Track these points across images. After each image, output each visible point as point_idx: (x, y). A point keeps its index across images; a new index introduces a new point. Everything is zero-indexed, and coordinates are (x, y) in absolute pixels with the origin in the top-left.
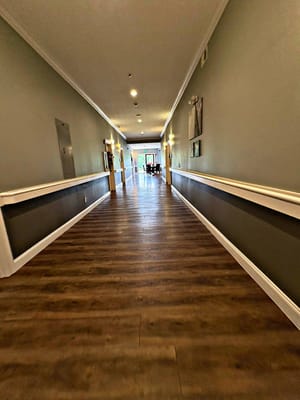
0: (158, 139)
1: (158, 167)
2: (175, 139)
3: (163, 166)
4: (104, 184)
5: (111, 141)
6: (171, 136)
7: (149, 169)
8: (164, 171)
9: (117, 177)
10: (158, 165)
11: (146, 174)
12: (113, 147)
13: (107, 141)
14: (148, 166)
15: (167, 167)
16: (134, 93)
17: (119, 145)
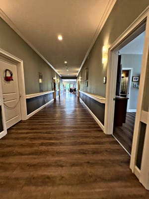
0: (75, 78)
1: (75, 90)
2: (81, 79)
3: (77, 89)
4: (52, 95)
5: (55, 78)
6: (80, 78)
7: (71, 90)
8: (77, 91)
9: (57, 93)
10: (75, 89)
11: (69, 93)
12: (56, 81)
13: (54, 78)
14: (71, 89)
15: (78, 90)
16: (66, 62)
17: (58, 80)
